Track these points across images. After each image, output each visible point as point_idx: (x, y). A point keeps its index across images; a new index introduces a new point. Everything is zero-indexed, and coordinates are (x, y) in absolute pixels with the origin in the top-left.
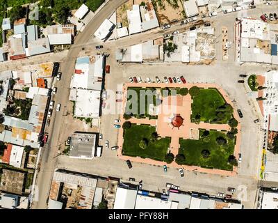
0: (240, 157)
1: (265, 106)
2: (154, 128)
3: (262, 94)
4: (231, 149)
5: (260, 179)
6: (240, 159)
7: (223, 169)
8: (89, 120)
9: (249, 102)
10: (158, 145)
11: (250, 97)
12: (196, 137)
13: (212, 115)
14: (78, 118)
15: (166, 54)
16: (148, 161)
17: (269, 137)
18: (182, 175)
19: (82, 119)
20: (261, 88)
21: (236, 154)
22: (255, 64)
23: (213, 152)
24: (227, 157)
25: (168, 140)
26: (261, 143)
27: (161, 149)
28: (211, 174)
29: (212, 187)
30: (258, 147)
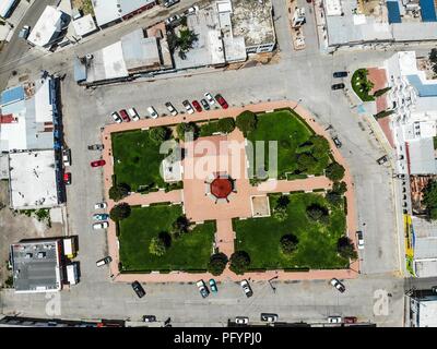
0: (360, 237)
1: (394, 128)
2: (179, 208)
3: (385, 104)
4: (339, 224)
5: (408, 275)
6: (361, 242)
7: (329, 267)
8: (43, 214)
9: (360, 124)
10: (191, 241)
11: (360, 115)
12: (265, 211)
13: (290, 163)
14: (23, 211)
15: (176, 55)
16: (176, 276)
17: (413, 189)
18: (249, 294)
19: (29, 213)
20: (380, 93)
21: (350, 233)
22: (360, 47)
23: (304, 237)
24: (334, 242)
25: (210, 226)
26: (398, 202)
27: (198, 247)
28: (306, 282)
29: (315, 307)
30: (394, 213)
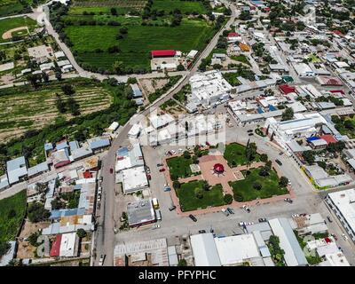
8: (139, 193)
11: (264, 141)
12: (242, 177)
14: (128, 194)
16: (210, 209)
17: (298, 156)
19: (132, 194)
24: (277, 184)
25: (219, 186)
27: (217, 196)
28: (273, 202)
30: (297, 170)
